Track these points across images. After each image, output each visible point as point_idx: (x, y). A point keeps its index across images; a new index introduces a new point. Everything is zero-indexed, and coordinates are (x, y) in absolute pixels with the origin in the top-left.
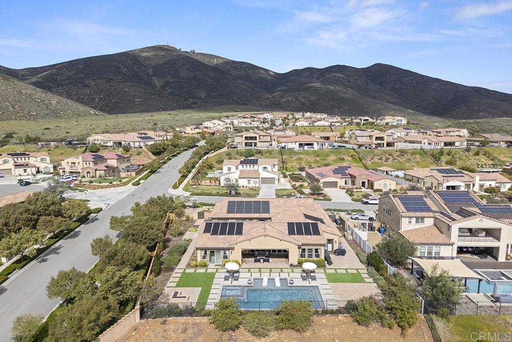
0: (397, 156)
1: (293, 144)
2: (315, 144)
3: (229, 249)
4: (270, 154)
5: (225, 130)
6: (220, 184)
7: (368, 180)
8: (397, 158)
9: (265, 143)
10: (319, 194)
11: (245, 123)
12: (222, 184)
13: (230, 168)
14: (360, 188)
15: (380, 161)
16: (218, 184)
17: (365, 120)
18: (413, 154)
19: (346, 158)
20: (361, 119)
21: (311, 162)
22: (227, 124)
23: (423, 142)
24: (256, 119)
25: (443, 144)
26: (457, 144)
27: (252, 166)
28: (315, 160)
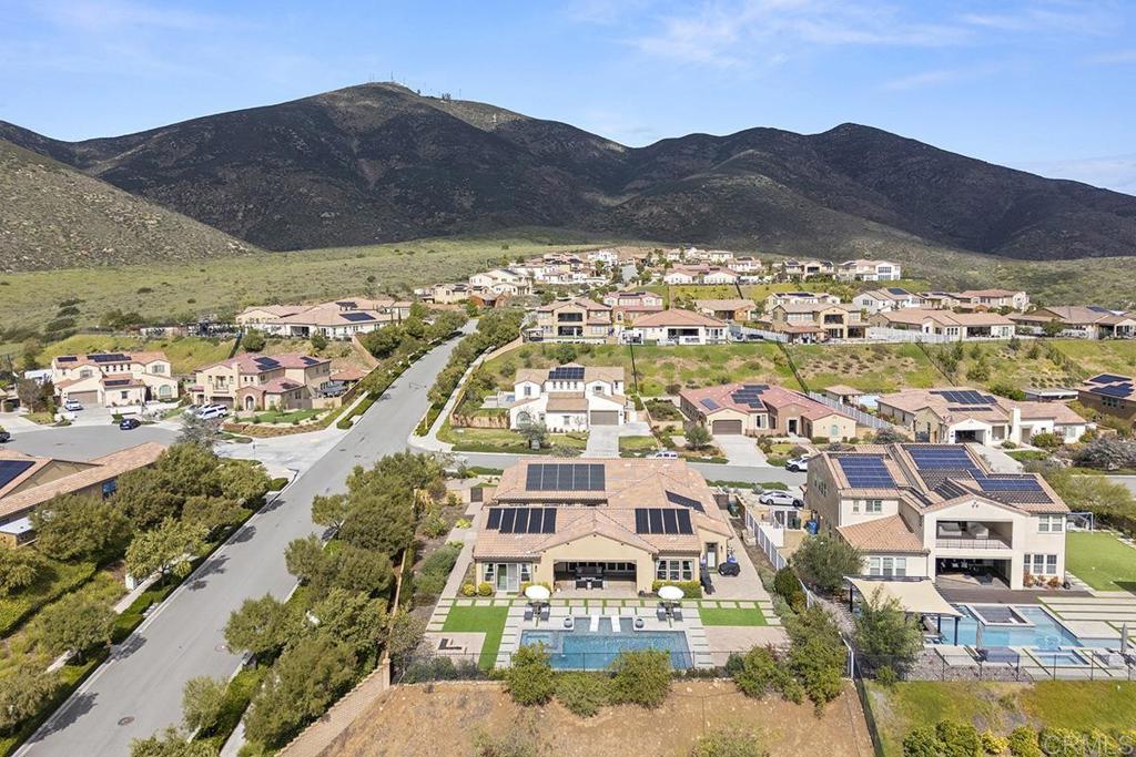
0: (868, 360)
1: (657, 330)
2: (702, 330)
3: (531, 561)
4: (610, 355)
5: (515, 294)
6: (509, 424)
7: (802, 418)
8: (868, 364)
9: (598, 328)
10: (704, 449)
11: (559, 275)
12: (513, 426)
13: (529, 388)
14: (787, 436)
15: (833, 371)
16: (505, 425)
17: (810, 269)
18: (901, 354)
19: (764, 364)
20: (802, 267)
21: (692, 374)
22: (520, 279)
23: (924, 327)
24: (581, 266)
25: (965, 329)
26: (995, 331)
27: (572, 384)
28: (701, 368)
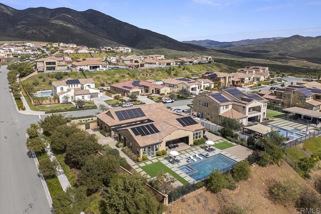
0: (151, 73)
1: (86, 66)
2: (100, 66)
3: (158, 144)
9: (62, 67)
10: (135, 101)
12: (61, 102)
15: (144, 76)
16: (57, 102)
17: (108, 49)
18: (157, 71)
23: (156, 63)
25: (166, 64)
26: (172, 64)
28: (108, 78)
